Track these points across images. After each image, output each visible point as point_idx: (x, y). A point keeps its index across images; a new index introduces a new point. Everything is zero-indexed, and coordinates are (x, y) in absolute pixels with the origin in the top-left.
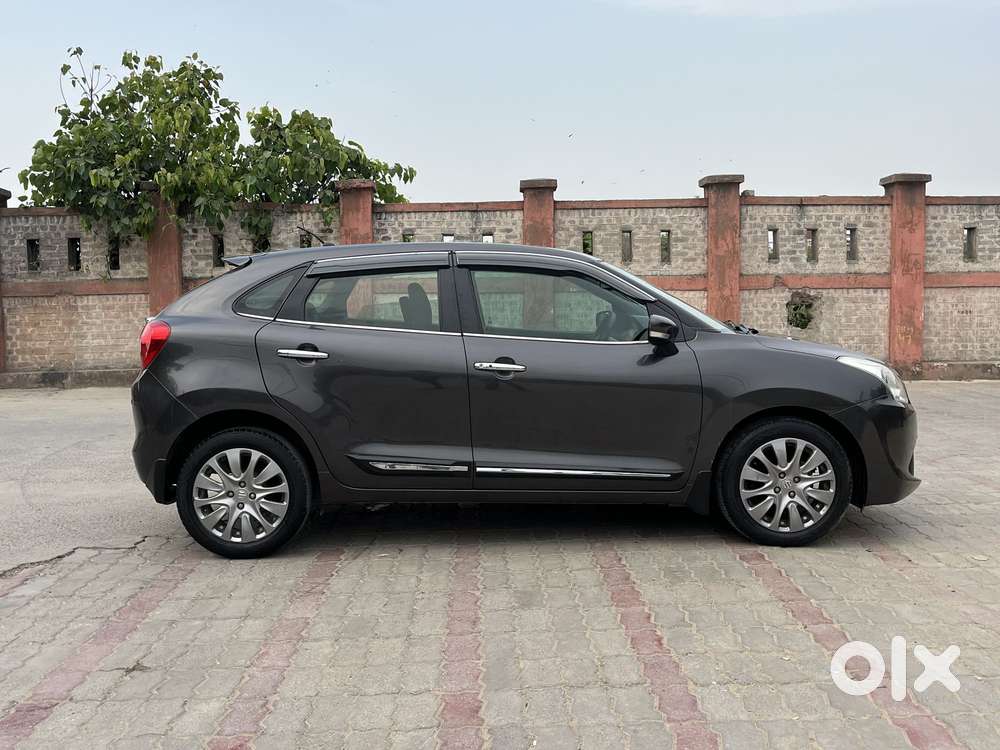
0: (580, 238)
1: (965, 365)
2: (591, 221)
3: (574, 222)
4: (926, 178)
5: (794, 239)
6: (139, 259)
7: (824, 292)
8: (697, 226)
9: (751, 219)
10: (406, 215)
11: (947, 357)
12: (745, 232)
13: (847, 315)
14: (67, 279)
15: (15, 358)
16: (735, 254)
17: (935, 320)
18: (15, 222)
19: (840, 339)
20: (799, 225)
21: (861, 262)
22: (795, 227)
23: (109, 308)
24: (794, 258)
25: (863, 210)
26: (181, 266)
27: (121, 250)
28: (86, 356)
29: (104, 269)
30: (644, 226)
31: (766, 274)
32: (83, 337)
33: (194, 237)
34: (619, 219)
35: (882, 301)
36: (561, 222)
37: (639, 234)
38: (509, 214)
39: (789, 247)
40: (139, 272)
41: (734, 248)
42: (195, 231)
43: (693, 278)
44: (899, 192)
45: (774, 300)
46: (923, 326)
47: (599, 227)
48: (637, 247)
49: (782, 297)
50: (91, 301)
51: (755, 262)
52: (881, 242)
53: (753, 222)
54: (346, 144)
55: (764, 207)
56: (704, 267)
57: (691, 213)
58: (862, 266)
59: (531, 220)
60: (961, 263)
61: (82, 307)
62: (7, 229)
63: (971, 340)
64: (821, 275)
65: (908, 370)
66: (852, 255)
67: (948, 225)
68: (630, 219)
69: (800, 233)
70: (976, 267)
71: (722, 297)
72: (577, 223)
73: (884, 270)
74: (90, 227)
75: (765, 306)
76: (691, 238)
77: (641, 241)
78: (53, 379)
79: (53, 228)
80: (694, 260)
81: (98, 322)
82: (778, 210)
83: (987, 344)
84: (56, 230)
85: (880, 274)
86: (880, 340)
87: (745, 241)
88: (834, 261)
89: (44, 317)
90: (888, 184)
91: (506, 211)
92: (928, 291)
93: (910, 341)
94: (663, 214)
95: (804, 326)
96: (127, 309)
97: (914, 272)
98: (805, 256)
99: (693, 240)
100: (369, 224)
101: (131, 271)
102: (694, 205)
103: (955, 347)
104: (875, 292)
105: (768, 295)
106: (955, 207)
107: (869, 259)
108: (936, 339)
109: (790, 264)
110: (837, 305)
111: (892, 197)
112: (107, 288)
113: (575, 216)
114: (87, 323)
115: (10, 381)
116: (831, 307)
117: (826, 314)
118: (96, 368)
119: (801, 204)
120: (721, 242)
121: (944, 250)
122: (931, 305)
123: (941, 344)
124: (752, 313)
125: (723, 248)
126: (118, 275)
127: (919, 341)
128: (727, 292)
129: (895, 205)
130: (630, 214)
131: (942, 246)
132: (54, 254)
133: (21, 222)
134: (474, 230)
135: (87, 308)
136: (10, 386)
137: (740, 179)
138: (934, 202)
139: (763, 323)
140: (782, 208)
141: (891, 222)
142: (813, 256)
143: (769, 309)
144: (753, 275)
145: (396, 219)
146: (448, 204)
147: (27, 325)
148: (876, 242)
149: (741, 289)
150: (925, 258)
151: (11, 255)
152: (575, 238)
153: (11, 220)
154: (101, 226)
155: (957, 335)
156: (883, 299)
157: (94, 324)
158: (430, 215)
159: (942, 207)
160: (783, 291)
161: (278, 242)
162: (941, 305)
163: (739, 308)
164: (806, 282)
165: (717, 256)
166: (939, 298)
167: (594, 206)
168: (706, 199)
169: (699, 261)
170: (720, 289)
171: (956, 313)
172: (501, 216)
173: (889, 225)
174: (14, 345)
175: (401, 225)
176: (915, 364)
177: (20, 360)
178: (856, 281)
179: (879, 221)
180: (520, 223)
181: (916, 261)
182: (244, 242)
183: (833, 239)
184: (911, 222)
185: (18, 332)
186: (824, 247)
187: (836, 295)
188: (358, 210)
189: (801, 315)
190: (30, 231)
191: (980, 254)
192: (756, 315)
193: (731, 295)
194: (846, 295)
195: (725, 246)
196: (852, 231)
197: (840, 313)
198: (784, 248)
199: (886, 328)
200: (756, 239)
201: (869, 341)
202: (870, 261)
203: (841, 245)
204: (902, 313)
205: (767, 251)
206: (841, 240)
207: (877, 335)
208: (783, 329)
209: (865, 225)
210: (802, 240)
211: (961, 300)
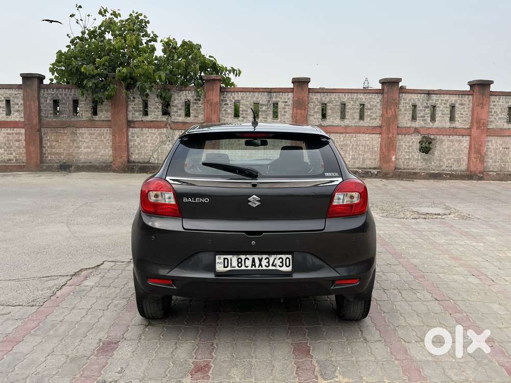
0: (320, 107)
1: (504, 174)
2: (326, 98)
3: (318, 99)
4: (491, 82)
5: (425, 110)
6: (107, 111)
7: (438, 136)
8: (377, 102)
9: (404, 100)
10: (236, 93)
11: (495, 170)
12: (400, 106)
13: (448, 147)
14: (72, 119)
15: (47, 157)
16: (395, 117)
17: (491, 152)
18: (47, 91)
19: (444, 159)
20: (427, 104)
21: (456, 122)
22: (425, 104)
23: (92, 134)
24: (424, 120)
25: (459, 97)
26: (127, 115)
27: (98, 106)
28: (81, 157)
29: (90, 115)
30: (352, 102)
31: (410, 127)
32: (80, 147)
33: (134, 101)
34: (339, 98)
35: (465, 141)
36: (312, 99)
37: (349, 106)
38: (286, 94)
39: (422, 114)
40: (107, 117)
41: (395, 114)
42: (134, 98)
43: (374, 127)
44: (477, 89)
45: (413, 140)
46: (485, 154)
47: (329, 102)
48: (348, 112)
49: (417, 138)
50: (83, 130)
51: (405, 120)
52: (467, 113)
54: (208, 57)
55: (410, 94)
56: (380, 122)
57: (375, 96)
58: (457, 124)
59: (297, 97)
60: (505, 124)
61: (79, 134)
62: (43, 94)
63: (508, 162)
64: (437, 128)
65: (477, 176)
66: (452, 119)
67: (500, 105)
68: (345, 98)
69: (427, 107)
71: (388, 138)
72: (319, 99)
73: (468, 126)
74: (83, 94)
75: (409, 142)
77: (350, 109)
78: (65, 167)
79: (66, 95)
80: (375, 119)
81: (87, 140)
82: (417, 96)
84: (67, 95)
85: (465, 129)
86: (464, 160)
87: (401, 110)
88: (444, 122)
89: (61, 138)
90: (472, 85)
91: (285, 92)
92: (488, 137)
93: (478, 161)
94: (361, 96)
95: (427, 152)
96: (100, 135)
97: (482, 128)
98: (429, 118)
99: (375, 109)
100: (218, 97)
101: (103, 117)
102: (377, 92)
103: (500, 165)
104: (462, 137)
105: (411, 137)
106: (504, 97)
107: (460, 121)
108: (491, 161)
109: (422, 122)
110: (444, 143)
111: (474, 91)
112: (91, 124)
113: (318, 96)
114: (82, 141)
115: (44, 168)
116: (441, 144)
117: (438, 148)
118: (85, 163)
119: (429, 93)
120: (389, 111)
121: (497, 118)
122: (490, 144)
123: (493, 163)
124: (402, 146)
125: (390, 113)
126: (97, 118)
127: (482, 161)
128: (391, 135)
129: (475, 96)
130: (345, 95)
131: (497, 116)
132: (66, 107)
133: (50, 91)
134: (269, 101)
135: (81, 133)
136: (45, 170)
137: (400, 80)
138: (494, 94)
139: (407, 150)
140: (419, 95)
141: (473, 103)
142: (433, 119)
143: (411, 144)
144: (404, 127)
145: (231, 95)
146: (256, 88)
147: (53, 141)
148: (464, 113)
149: (398, 134)
150: (488, 121)
151: (45, 107)
152: (318, 107)
153: (46, 90)
154: (89, 94)
155: (501, 159)
156: (466, 141)
157: (85, 141)
158: (248, 93)
159: (498, 97)
160: (418, 136)
161: (174, 104)
162: (494, 145)
163: (396, 143)
164: (429, 131)
165: (387, 118)
166: (494, 142)
167: (328, 91)
168: (383, 89)
169: (378, 120)
170: (388, 134)
171: (501, 148)
172: (282, 95)
173: (471, 105)
174: (46, 150)
175: (234, 98)
176: (480, 173)
177: (49, 158)
178: (454, 132)
179: (467, 103)
180: (291, 99)
181: (484, 123)
182: (157, 104)
183: (443, 111)
184: (482, 104)
185: (49, 145)
186: (439, 114)
187: (444, 138)
188: (213, 90)
189: (426, 148)
190: (55, 96)
192: (404, 146)
193: (393, 137)
194: (448, 138)
195: (391, 113)
196: (453, 107)
197: (445, 147)
198: (419, 114)
199: (467, 155)
200: (406, 110)
201: (458, 161)
202: (461, 122)
203: (447, 114)
204: (475, 148)
205: (411, 116)
206: (447, 111)
207: (463, 158)
208: (417, 154)
209: (460, 105)
210: (428, 111)
211: (504, 142)
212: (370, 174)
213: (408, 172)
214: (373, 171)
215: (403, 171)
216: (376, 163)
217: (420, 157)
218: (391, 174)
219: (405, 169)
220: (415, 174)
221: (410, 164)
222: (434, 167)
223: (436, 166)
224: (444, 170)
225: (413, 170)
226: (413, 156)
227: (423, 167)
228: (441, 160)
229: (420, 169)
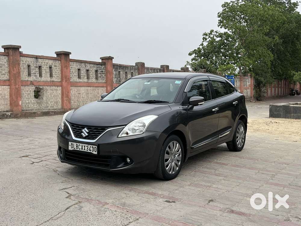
4: (70, 53)
5: (35, 69)
7: (44, 87)
8: (5, 62)
9: (22, 62)
12: (21, 65)
13: (50, 94)
16: (19, 73)
17: (72, 96)
19: (49, 102)
20: (36, 65)
21: (54, 78)
22: (35, 65)
24: (36, 75)
25: (54, 61)
31: (28, 81)
39: (34, 72)
41: (19, 71)
43: (5, 81)
44: (63, 57)
45: (30, 89)
46: (70, 98)
49: (32, 89)
51: (24, 76)
52: (58, 72)
53: (23, 62)
55: (26, 58)
56: (8, 77)
57: (3, 57)
58: (54, 79)
60: (78, 79)
64: (43, 81)
66: (51, 75)
67: (74, 68)
69: (37, 67)
70: (81, 80)
71: (16, 88)
73: (60, 80)
75: (27, 91)
76: (3, 66)
80: (5, 74)
82: (30, 59)
83: (84, 103)
85: (58, 82)
87: (21, 69)
88: (47, 77)
90: (58, 54)
92: (71, 87)
93: (68, 102)
97: (68, 82)
98: (38, 75)
99: (4, 67)
103: (77, 104)
104: (58, 87)
105: (28, 88)
106: (75, 63)
108: (73, 102)
109: (34, 77)
110: (48, 91)
111: (61, 58)
116: (46, 92)
117: (45, 95)
119: (37, 57)
122: (71, 91)
124: (24, 94)
127: (70, 102)
128: (17, 86)
129: (62, 61)
131: (73, 74)
137: (20, 47)
138: (71, 60)
139: (27, 97)
140: (31, 58)
141: (61, 66)
142: (41, 75)
143: (29, 92)
144: (24, 81)
148: (57, 72)
149: (21, 86)
156: (60, 89)
159: (73, 62)
160: (33, 87)
162: (74, 91)
163: (21, 92)
164: (39, 84)
166: (73, 90)
168: (5, 52)
169: (6, 75)
170: (15, 85)
171: (77, 94)
173: (60, 67)
176: (69, 109)
178: (52, 84)
179: (58, 65)
181: (68, 78)
183: (46, 70)
184: (67, 66)
186: (43, 72)
187: (48, 88)
189: (37, 94)
191: (82, 77)
192: (25, 94)
193: (19, 88)
194: (50, 88)
195: (16, 70)
196: (50, 68)
197: (49, 94)
198: (33, 72)
199: (61, 99)
200: (24, 69)
201: (57, 103)
202: (56, 78)
203: (48, 72)
204: (65, 94)
205: (27, 73)
206: (48, 70)
207: (59, 101)
208: (33, 99)
209: (54, 66)
210: (37, 70)
211: (78, 90)
212: (6, 116)
213: (30, 112)
214: (7, 113)
215: (26, 112)
216: (8, 108)
217: (35, 101)
218: (20, 114)
219: (26, 110)
220: (35, 113)
221: (30, 106)
222: (44, 107)
223: (45, 107)
224: (49, 109)
225: (32, 110)
226: (31, 101)
227: (38, 108)
228: (47, 103)
229: (36, 110)
